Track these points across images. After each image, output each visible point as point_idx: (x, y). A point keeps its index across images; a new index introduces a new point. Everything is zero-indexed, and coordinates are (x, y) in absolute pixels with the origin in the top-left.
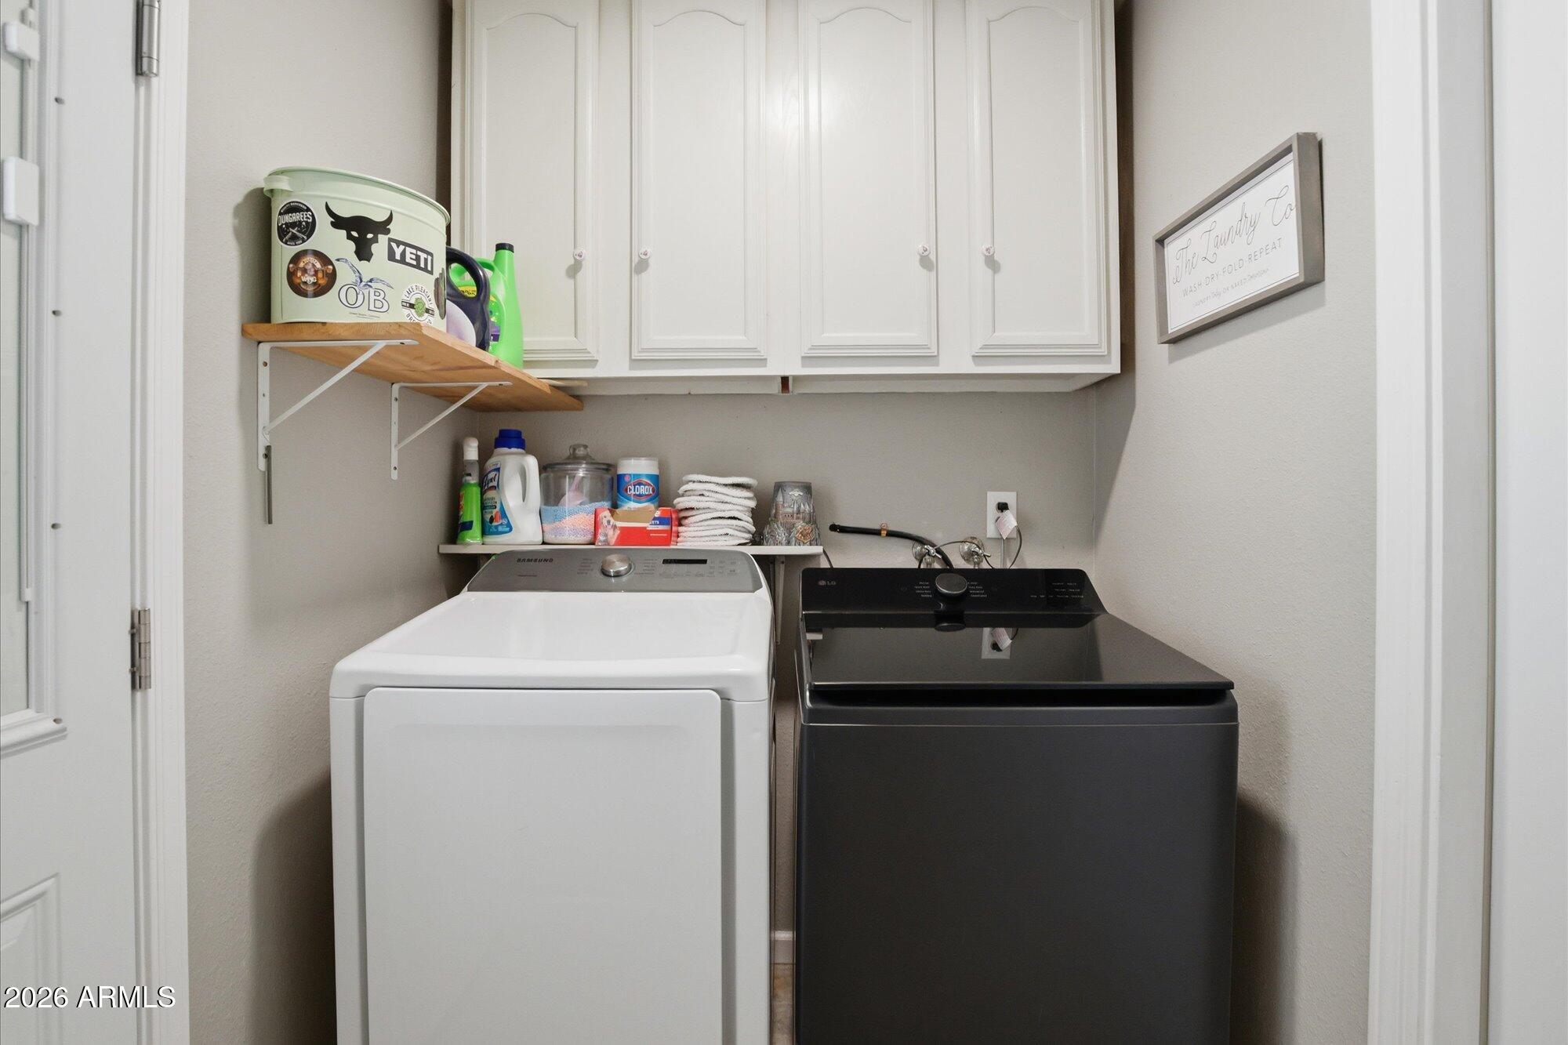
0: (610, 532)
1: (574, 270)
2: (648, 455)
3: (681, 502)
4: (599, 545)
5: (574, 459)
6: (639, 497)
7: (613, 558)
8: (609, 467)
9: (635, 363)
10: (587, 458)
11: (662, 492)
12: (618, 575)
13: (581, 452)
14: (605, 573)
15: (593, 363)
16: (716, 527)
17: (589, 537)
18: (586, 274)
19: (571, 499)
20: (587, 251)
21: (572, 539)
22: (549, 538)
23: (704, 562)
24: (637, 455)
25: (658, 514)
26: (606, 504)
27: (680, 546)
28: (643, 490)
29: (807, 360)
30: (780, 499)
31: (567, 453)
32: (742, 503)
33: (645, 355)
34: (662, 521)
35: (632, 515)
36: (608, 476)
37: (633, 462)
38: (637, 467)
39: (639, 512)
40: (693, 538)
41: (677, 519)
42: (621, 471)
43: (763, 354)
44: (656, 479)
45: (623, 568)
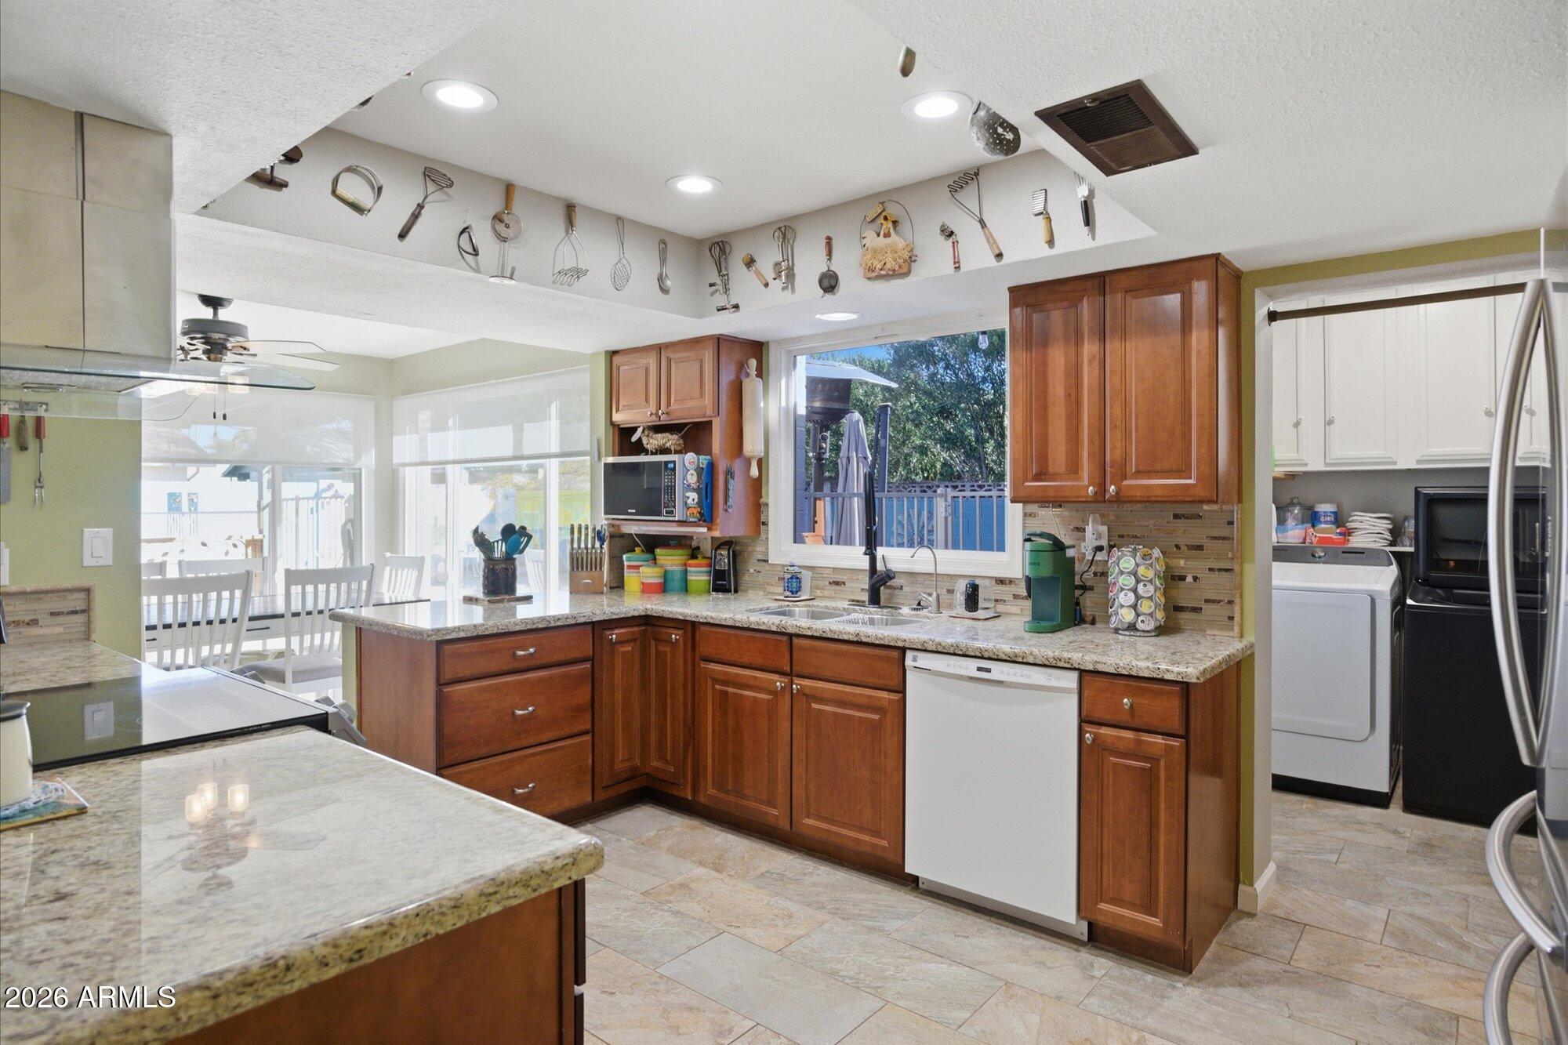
0: (1313, 539)
1: (1297, 424)
2: (1331, 502)
3: (1350, 525)
4: (1307, 544)
5: (1292, 504)
6: (1326, 522)
7: (1318, 550)
8: (1311, 508)
9: (1326, 464)
10: (1299, 504)
11: (1339, 520)
12: (1320, 557)
13: (1295, 501)
14: (1313, 556)
15: (1306, 465)
16: (1369, 537)
17: (1301, 541)
18: (1301, 427)
19: (1291, 523)
20: (1301, 416)
21: (1293, 541)
22: (1281, 540)
23: (1363, 553)
24: (1326, 502)
25: (1338, 531)
26: (1309, 525)
27: (1350, 546)
28: (1328, 519)
29: (1419, 462)
30: (1406, 524)
31: (1288, 501)
32: (1384, 526)
33: (1333, 461)
34: (1340, 534)
35: (1324, 531)
36: (1310, 512)
37: (1323, 505)
38: (1324, 508)
39: (1326, 530)
40: (1357, 542)
41: (1348, 533)
42: (1316, 510)
43: (1395, 459)
44: (1335, 513)
45: (1322, 554)
